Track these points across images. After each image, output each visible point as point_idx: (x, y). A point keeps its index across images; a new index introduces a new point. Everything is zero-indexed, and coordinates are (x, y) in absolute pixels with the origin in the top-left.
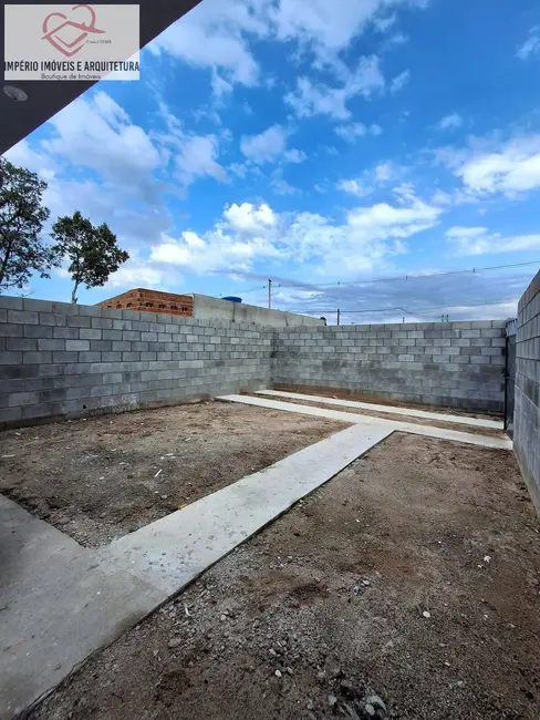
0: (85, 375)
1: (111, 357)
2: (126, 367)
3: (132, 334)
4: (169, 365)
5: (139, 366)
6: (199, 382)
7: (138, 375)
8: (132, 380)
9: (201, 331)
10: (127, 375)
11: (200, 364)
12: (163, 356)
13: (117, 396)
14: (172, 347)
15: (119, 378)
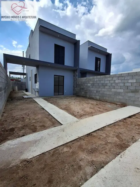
0: (90, 90)
1: (94, 87)
2: (97, 89)
3: (98, 81)
4: (108, 90)
5: (100, 89)
6: (120, 97)
7: (99, 91)
8: (98, 93)
9: (123, 78)
10: (97, 91)
11: (122, 91)
12: (107, 87)
13: (95, 96)
14: (109, 84)
15: (95, 92)
